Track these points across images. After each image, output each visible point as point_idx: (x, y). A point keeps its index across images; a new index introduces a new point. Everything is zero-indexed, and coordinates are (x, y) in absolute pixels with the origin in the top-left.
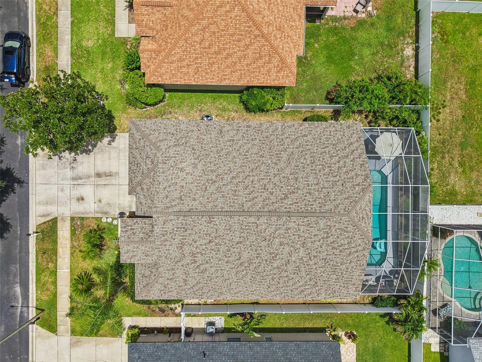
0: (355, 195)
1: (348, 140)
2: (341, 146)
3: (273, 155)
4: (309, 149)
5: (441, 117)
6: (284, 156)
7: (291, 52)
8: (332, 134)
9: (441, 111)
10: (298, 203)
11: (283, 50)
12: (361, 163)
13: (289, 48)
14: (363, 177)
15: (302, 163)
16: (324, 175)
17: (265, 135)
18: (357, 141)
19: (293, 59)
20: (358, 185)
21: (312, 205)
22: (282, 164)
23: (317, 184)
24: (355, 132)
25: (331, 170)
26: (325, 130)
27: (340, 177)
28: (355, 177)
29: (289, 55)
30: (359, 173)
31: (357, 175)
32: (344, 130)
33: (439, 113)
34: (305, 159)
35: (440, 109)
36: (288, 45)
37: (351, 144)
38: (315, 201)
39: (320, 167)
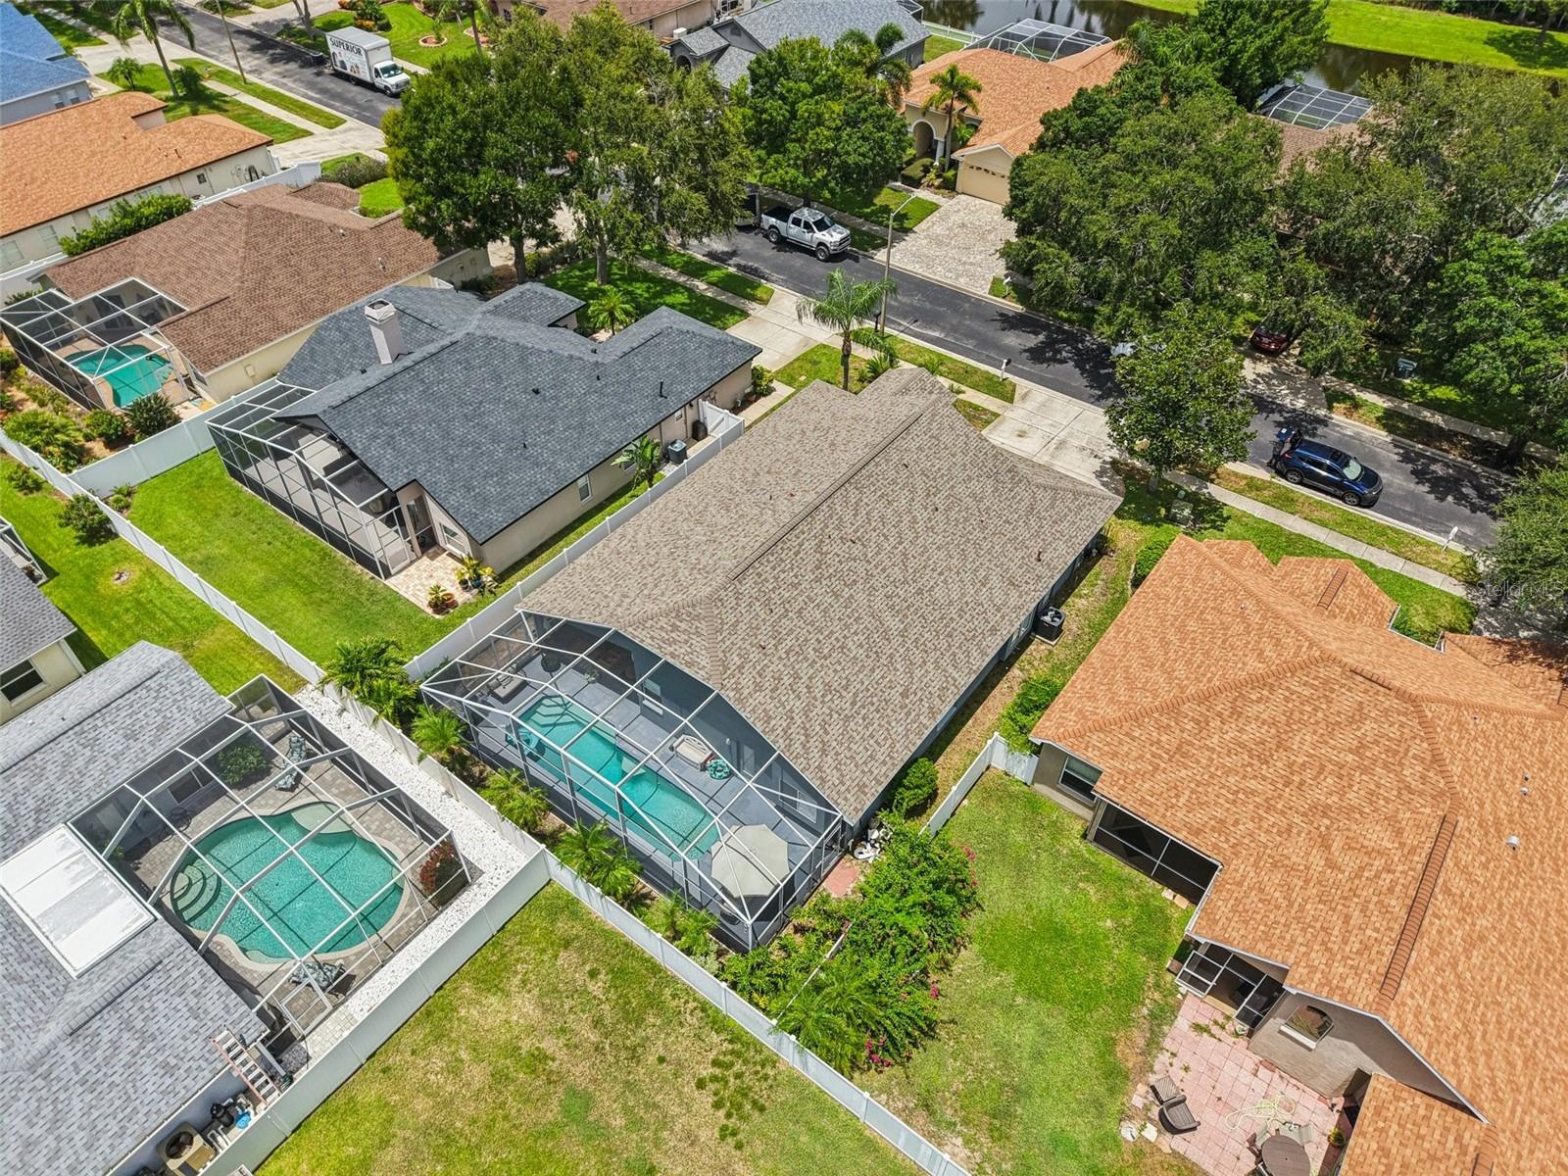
0: (728, 643)
1: (837, 754)
2: (835, 730)
3: (908, 608)
4: (873, 670)
5: (706, 1099)
6: (894, 624)
7: (1115, 755)
8: (872, 742)
9: (721, 1113)
10: (797, 554)
11: (1127, 734)
12: (773, 722)
13: (1127, 754)
14: (746, 692)
15: (856, 633)
16: (806, 640)
17: (958, 639)
18: (819, 768)
19: (1096, 752)
20: (741, 667)
21: (773, 568)
22: (879, 602)
23: (800, 612)
24: (843, 789)
25: (806, 659)
26: (889, 742)
27: (780, 658)
28: (758, 680)
29: (1108, 744)
30: (759, 697)
31: (758, 688)
32: (863, 772)
33: (717, 1105)
34: (861, 646)
35: (729, 1116)
36: (1135, 754)
37: (824, 752)
38: (776, 578)
39: (826, 651)
